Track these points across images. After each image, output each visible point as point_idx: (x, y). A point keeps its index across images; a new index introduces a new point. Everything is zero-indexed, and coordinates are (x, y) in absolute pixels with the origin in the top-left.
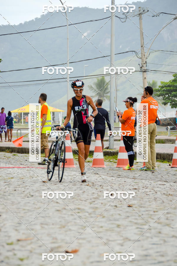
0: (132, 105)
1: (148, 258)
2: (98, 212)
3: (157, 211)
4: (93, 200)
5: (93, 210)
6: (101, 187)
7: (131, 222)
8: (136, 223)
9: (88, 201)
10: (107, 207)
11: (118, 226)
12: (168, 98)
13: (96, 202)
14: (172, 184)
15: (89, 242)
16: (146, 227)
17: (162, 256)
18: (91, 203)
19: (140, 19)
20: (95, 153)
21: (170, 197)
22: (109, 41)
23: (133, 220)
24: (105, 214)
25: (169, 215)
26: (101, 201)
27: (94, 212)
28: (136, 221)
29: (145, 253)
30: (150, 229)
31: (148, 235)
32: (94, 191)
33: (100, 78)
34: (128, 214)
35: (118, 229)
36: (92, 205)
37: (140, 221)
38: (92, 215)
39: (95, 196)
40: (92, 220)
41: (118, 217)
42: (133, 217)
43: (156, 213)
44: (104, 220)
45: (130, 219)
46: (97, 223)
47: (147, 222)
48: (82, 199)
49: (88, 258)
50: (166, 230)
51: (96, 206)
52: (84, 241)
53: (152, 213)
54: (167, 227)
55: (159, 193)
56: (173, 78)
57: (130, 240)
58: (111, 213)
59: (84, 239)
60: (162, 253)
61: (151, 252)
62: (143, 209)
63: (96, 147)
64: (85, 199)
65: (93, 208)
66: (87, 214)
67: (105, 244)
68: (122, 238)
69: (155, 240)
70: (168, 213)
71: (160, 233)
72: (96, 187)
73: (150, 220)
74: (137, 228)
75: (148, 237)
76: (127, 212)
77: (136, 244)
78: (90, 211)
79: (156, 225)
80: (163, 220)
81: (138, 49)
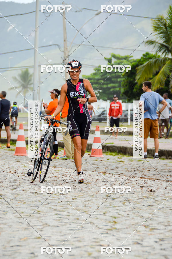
0: (56, 96)
2: (19, 198)
3: (76, 199)
4: (15, 187)
5: (15, 196)
6: (23, 174)
7: (50, 208)
8: (55, 210)
9: (10, 188)
10: (29, 194)
11: (38, 212)
13: (17, 189)
14: (91, 172)
15: (10, 227)
16: (65, 213)
17: (80, 241)
18: (12, 190)
20: (17, 142)
21: (88, 185)
22: (33, 35)
23: (53, 207)
24: (26, 200)
25: (87, 203)
26: (22, 188)
27: (15, 198)
28: (55, 208)
29: (63, 238)
30: (69, 216)
31: (66, 221)
32: (16, 178)
33: (24, 70)
34: (48, 201)
35: (39, 215)
36: (14, 192)
37: (59, 208)
38: (14, 201)
39: (17, 183)
40: (13, 205)
41: (39, 203)
42: (53, 204)
43: (74, 200)
44: (24, 206)
45: (49, 205)
46: (18, 209)
47: (66, 208)
48: (4, 186)
49: (9, 242)
50: (85, 216)
51: (17, 192)
52: (5, 226)
53: (71, 200)
54: (85, 214)
56: (94, 72)
57: (49, 226)
58: (32, 199)
59: (5, 224)
60: (79, 239)
61: (68, 237)
63: (19, 136)
64: (7, 186)
65: (14, 194)
66: (9, 200)
67: (26, 229)
68: (41, 224)
69: (73, 226)
70: (86, 200)
71: (78, 219)
72: (18, 174)
73: (69, 207)
74: (56, 214)
77: (55, 229)
78: (12, 197)
79: (74, 211)
80: (81, 207)
81: (61, 43)
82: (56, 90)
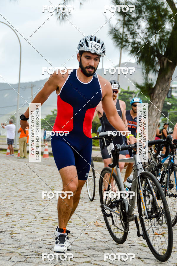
1: (29, 199)
2: (7, 177)
3: (35, 178)
4: (5, 171)
5: (5, 176)
7: (22, 182)
8: (25, 183)
9: (3, 172)
10: (12, 175)
11: (16, 184)
12: (43, 126)
13: (7, 172)
17: (36, 198)
18: (4, 173)
19: (32, 89)
21: (41, 171)
22: (17, 99)
23: (23, 181)
24: (11, 178)
26: (9, 172)
28: (25, 182)
29: (28, 196)
30: (31, 186)
31: (30, 188)
32: (6, 167)
33: (13, 116)
34: (21, 178)
35: (16, 185)
36: (5, 174)
39: (7, 169)
40: (4, 180)
41: (16, 179)
42: (23, 180)
43: (34, 178)
45: (22, 181)
47: (30, 182)
50: (38, 186)
51: (6, 174)
53: (32, 178)
54: (39, 185)
55: (36, 169)
56: (46, 117)
57: (21, 190)
60: (35, 197)
61: (30, 196)
62: (28, 176)
65: (5, 175)
66: (2, 178)
67: (10, 192)
68: (17, 189)
69: (33, 191)
71: (35, 187)
73: (31, 181)
74: (25, 185)
75: (30, 189)
76: (21, 177)
77: (24, 192)
78: (4, 176)
79: (34, 184)
80: (37, 182)
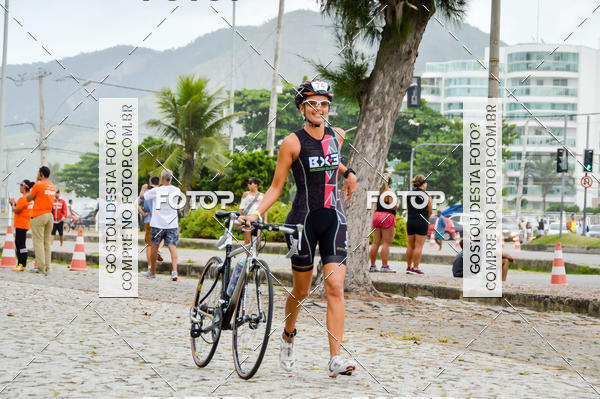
0: (27, 190)
1: (26, 379)
3: (44, 323)
7: (9, 334)
8: (15, 336)
12: (72, 184)
14: (68, 289)
16: (29, 341)
19: (41, 82)
23: (13, 333)
25: (59, 328)
28: (16, 334)
30: (33, 344)
31: (29, 351)
34: (7, 325)
37: (21, 334)
42: (13, 329)
43: (42, 325)
45: (8, 331)
47: (31, 335)
50: (54, 345)
53: (38, 324)
55: (50, 300)
56: (80, 160)
60: (44, 374)
61: (30, 372)
62: (28, 319)
70: (58, 325)
73: (33, 332)
74: (17, 342)
75: (29, 354)
76: (6, 322)
77: (13, 362)
79: (41, 339)
81: (37, 121)
82: (27, 182)
